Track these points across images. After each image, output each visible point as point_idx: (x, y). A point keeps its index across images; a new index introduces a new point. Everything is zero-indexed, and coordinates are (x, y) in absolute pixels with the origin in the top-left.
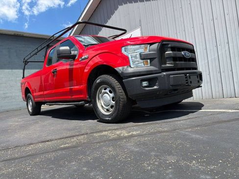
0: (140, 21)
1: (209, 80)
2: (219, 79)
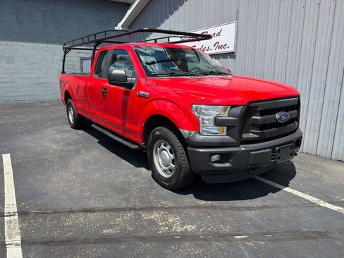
0: (238, 11)
1: (317, 128)
2: (332, 131)
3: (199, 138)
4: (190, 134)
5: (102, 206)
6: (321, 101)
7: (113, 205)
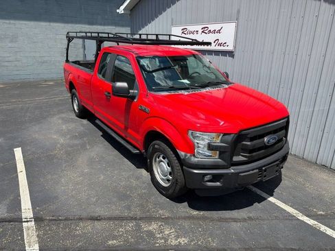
3: (194, 160)
4: (186, 156)
5: (107, 214)
6: (311, 109)
7: (117, 213)
